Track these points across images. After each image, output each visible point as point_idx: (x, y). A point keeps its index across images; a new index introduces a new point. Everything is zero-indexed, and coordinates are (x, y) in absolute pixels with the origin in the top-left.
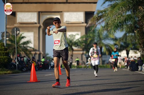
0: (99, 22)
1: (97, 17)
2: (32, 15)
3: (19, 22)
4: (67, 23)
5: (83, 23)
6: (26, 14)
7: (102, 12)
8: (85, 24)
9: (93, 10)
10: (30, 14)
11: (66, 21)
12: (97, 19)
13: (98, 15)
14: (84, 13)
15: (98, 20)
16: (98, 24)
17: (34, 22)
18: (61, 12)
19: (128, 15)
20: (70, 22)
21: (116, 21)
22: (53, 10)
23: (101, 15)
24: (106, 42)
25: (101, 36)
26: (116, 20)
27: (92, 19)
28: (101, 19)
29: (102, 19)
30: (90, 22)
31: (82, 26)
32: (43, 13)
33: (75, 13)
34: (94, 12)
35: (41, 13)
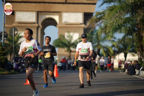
0: (97, 24)
1: (95, 19)
2: (30, 14)
3: (17, 22)
4: (66, 23)
5: (81, 24)
6: (25, 13)
7: (100, 14)
8: (84, 26)
9: (92, 12)
10: (29, 13)
11: (65, 22)
12: (95, 20)
13: (97, 16)
14: (83, 14)
15: (97, 22)
16: (96, 26)
17: (32, 22)
18: (60, 12)
19: (126, 18)
20: (68, 23)
21: (114, 24)
22: (52, 10)
23: (100, 17)
24: (104, 44)
25: (99, 38)
26: (114, 22)
27: (90, 20)
28: (99, 21)
29: (101, 21)
30: (88, 24)
31: (81, 27)
32: (41, 13)
33: (74, 14)
34: (93, 13)
35: (39, 13)
